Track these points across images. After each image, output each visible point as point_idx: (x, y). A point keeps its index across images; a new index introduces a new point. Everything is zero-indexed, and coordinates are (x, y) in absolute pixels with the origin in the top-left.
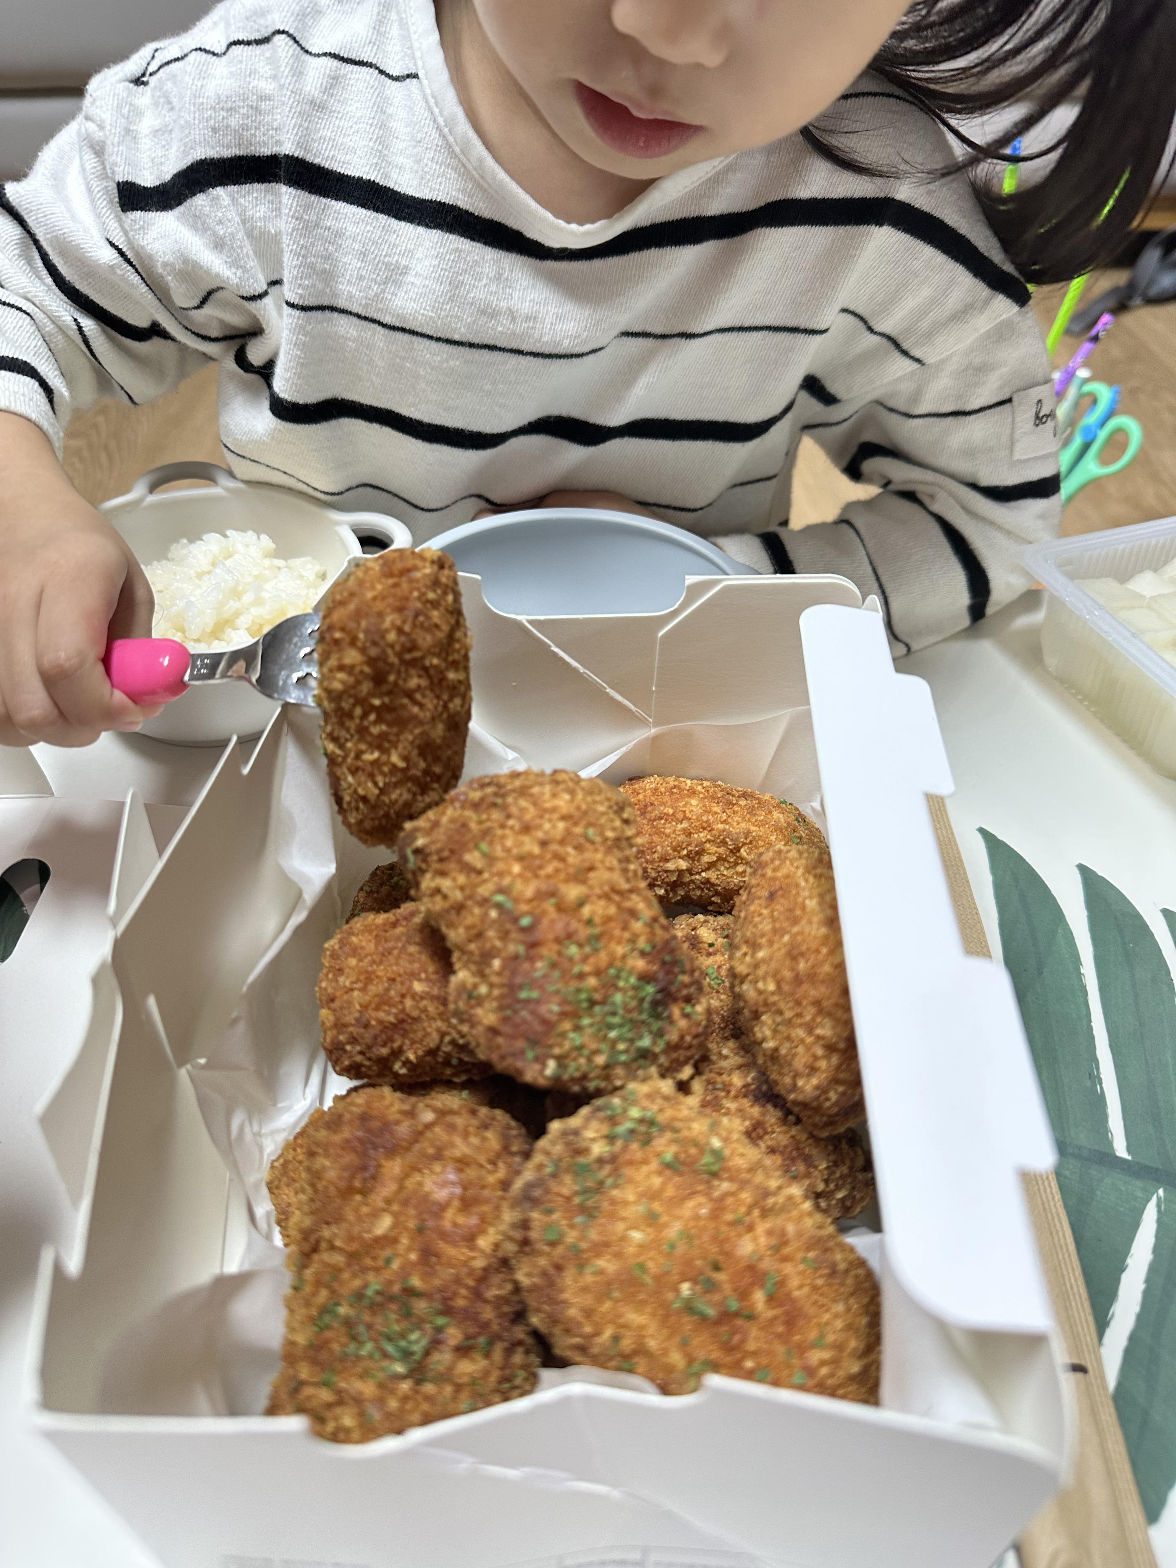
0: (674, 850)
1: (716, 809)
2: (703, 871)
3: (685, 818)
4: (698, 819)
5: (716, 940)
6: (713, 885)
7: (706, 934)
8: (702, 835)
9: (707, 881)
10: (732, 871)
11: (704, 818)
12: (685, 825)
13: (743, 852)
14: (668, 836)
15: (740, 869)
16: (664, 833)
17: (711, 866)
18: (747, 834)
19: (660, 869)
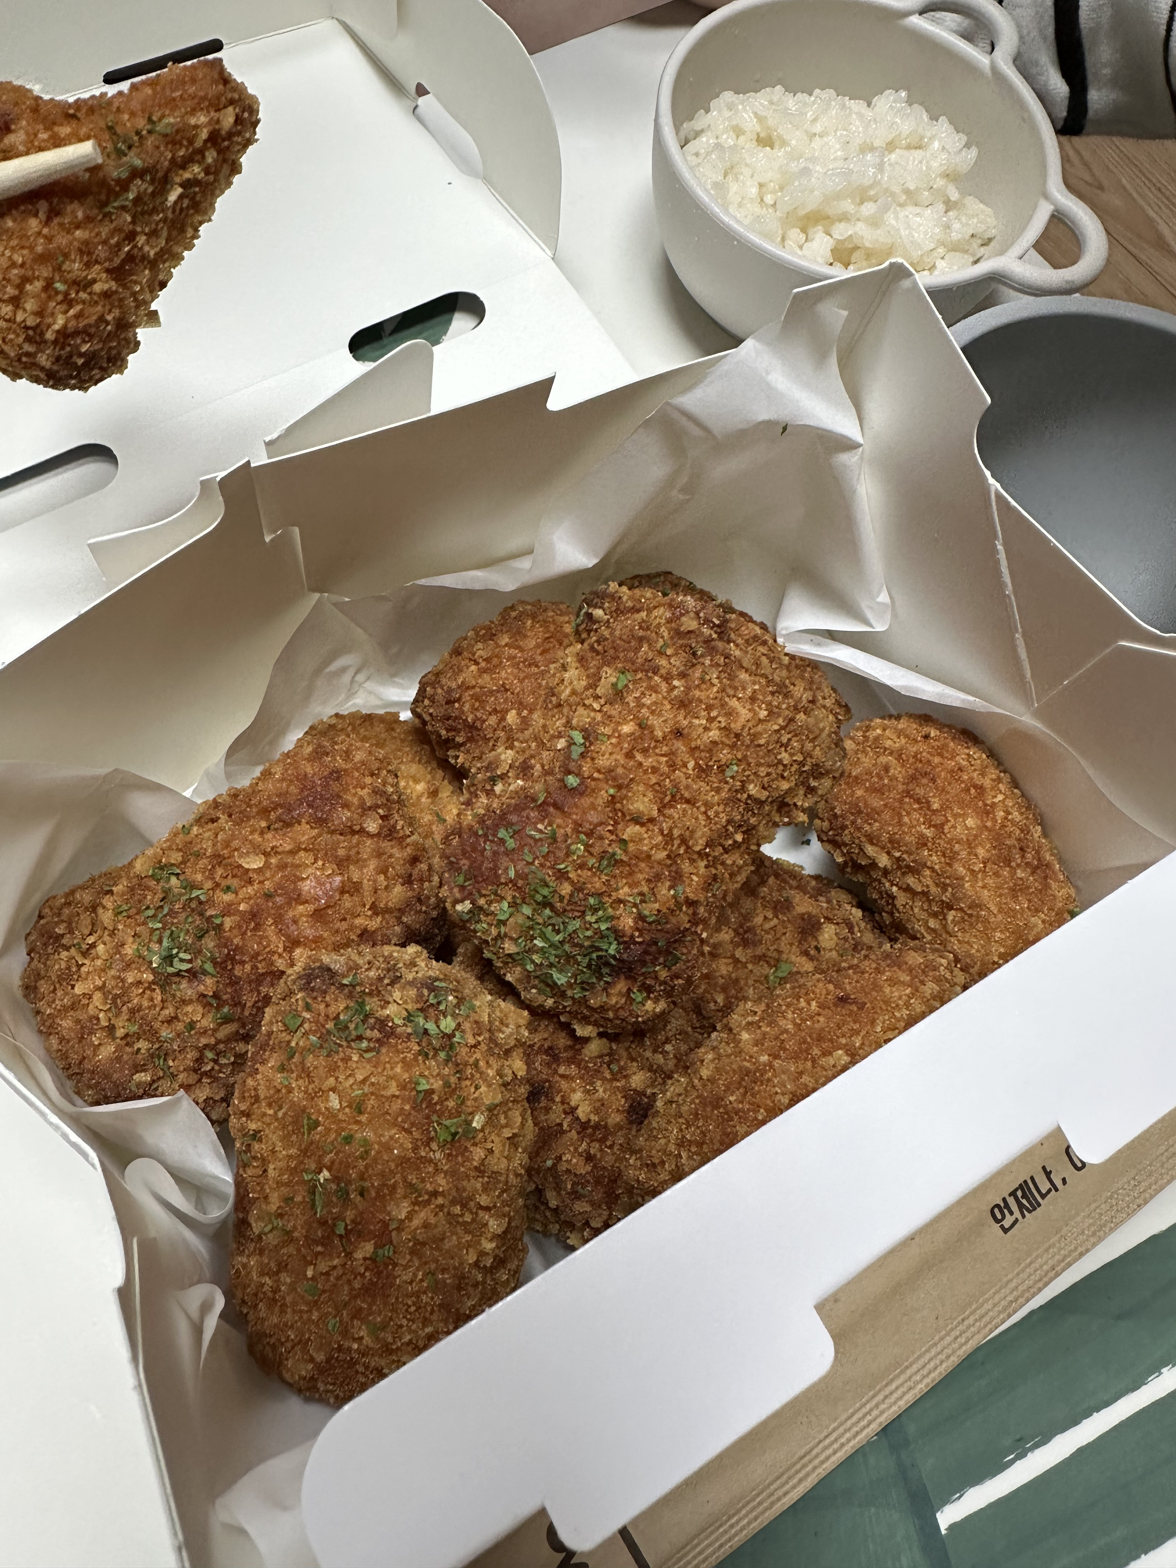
0: (891, 841)
1: (981, 852)
2: (896, 885)
3: (939, 828)
4: (949, 842)
5: (831, 950)
6: (894, 906)
7: (828, 935)
8: (934, 858)
9: (894, 898)
10: (924, 916)
11: (957, 847)
12: (929, 833)
13: (951, 915)
14: (900, 823)
15: (932, 923)
16: (900, 816)
17: (908, 889)
18: (977, 905)
19: (857, 841)
